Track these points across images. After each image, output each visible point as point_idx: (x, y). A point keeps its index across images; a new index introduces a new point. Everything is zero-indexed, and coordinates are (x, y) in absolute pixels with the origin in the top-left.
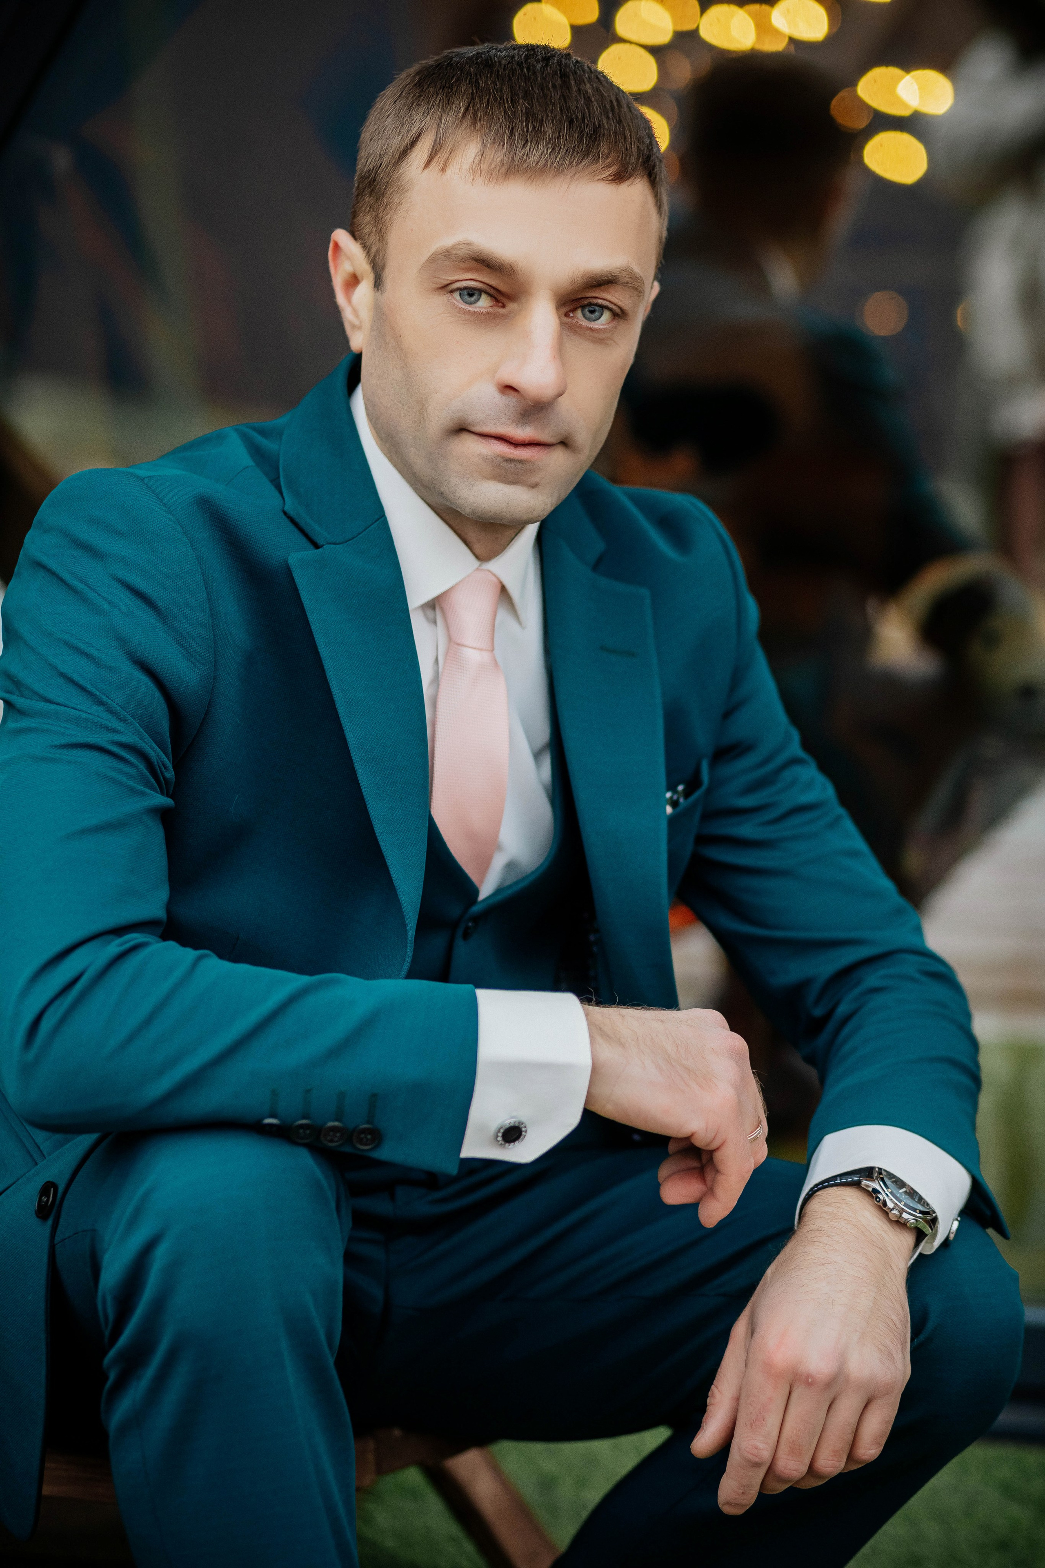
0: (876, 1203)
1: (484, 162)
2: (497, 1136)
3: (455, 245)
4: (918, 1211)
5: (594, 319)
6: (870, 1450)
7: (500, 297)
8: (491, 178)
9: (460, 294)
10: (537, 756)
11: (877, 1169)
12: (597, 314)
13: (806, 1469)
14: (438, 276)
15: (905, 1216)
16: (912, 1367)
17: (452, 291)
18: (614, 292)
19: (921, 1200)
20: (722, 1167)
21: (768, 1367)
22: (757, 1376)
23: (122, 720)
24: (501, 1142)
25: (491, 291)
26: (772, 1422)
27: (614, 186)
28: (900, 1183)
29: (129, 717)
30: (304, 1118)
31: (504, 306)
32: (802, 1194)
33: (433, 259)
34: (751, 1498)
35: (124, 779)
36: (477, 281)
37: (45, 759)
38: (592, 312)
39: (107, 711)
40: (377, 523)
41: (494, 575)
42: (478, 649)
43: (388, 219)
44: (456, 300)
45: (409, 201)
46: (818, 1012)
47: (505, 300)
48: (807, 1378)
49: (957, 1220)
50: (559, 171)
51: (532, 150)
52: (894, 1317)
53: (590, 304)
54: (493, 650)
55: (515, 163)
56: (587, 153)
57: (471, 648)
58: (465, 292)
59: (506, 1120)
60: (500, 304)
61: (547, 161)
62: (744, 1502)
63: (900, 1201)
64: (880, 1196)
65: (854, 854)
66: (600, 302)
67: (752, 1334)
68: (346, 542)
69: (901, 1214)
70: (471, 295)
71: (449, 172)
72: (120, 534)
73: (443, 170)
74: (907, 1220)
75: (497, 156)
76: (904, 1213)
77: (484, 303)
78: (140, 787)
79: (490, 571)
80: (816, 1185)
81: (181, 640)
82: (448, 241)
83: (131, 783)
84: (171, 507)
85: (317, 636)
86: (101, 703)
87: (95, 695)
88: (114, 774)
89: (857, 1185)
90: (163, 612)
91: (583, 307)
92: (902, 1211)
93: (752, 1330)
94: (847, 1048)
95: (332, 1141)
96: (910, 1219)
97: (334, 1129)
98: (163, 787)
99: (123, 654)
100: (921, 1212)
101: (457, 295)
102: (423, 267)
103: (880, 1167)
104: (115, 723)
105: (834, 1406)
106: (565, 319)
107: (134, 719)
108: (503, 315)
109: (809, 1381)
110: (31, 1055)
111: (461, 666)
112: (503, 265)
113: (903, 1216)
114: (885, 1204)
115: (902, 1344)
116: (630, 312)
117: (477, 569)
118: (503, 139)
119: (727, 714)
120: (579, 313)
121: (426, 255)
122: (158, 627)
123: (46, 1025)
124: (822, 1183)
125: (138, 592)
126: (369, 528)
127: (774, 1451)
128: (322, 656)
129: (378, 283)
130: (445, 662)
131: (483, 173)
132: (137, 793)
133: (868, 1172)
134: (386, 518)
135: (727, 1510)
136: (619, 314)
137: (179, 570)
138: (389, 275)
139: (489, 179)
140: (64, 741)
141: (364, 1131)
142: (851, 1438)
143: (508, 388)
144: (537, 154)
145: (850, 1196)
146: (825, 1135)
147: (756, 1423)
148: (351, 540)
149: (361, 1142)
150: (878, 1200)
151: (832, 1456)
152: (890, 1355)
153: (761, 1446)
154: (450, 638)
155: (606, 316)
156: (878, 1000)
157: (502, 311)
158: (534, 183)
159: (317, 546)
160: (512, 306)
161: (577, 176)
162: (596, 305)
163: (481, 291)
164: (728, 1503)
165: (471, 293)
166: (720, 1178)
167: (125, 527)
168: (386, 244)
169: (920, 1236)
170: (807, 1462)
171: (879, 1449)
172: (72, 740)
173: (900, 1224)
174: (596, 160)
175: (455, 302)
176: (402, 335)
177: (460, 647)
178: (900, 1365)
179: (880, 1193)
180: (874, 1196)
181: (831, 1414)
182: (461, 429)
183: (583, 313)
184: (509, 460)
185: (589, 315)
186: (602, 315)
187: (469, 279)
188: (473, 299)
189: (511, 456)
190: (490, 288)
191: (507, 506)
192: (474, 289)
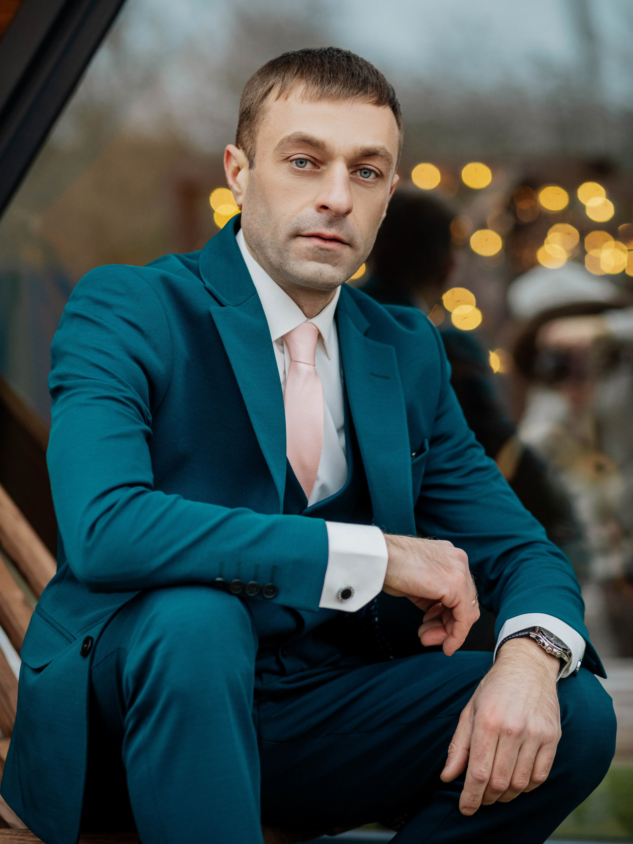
0: (538, 644)
1: (308, 92)
2: (338, 595)
3: (293, 134)
4: (561, 648)
5: (366, 177)
6: (542, 774)
7: (317, 163)
8: (312, 100)
9: (296, 163)
10: (338, 431)
11: (538, 628)
12: (368, 174)
13: (508, 785)
14: (284, 152)
15: (555, 650)
16: (562, 731)
17: (291, 161)
18: (377, 161)
19: (562, 643)
20: (457, 617)
21: (486, 726)
22: (479, 732)
23: (126, 386)
24: (341, 598)
25: (312, 160)
26: (489, 756)
27: (376, 107)
28: (551, 635)
29: (130, 385)
30: (237, 578)
31: (319, 168)
32: (497, 645)
33: (281, 143)
34: (477, 803)
35: (130, 415)
36: (305, 154)
37: (86, 405)
38: (365, 173)
39: (118, 381)
40: (253, 296)
41: (315, 326)
42: (307, 364)
43: (257, 129)
44: (293, 165)
45: (268, 117)
46: (493, 577)
47: (319, 165)
48: (508, 731)
49: (580, 661)
50: (346, 97)
51: (333, 86)
52: (552, 703)
53: (364, 169)
54: (314, 366)
55: (324, 92)
56: (361, 89)
57: (303, 363)
58: (298, 161)
59: (342, 586)
60: (317, 167)
61: (340, 91)
62: (474, 806)
63: (552, 643)
64: (541, 640)
65: (507, 493)
66: (370, 167)
67: (475, 713)
68: (238, 306)
69: (552, 650)
70: (301, 163)
71: (289, 99)
72: (120, 294)
73: (286, 99)
74: (555, 653)
75: (315, 90)
76: (554, 649)
77: (309, 166)
78: (136, 419)
79: (312, 323)
80: (505, 639)
81: (155, 348)
82: (289, 133)
83: (133, 418)
84: (148, 281)
85: (227, 348)
86: (114, 377)
87: (112, 373)
88: (123, 412)
89: (528, 636)
90: (145, 333)
91: (361, 170)
92: (553, 648)
93: (475, 711)
94: (513, 585)
95: (251, 593)
96: (557, 653)
97: (253, 585)
98: (147, 423)
99: (125, 353)
100: (563, 649)
101: (294, 163)
102: (276, 149)
103: (540, 626)
104: (122, 388)
105: (523, 748)
106: (351, 176)
107: (132, 386)
108: (319, 173)
109: (509, 733)
110: (90, 544)
111: (298, 373)
112: (318, 143)
113: (554, 650)
114: (544, 644)
115: (556, 716)
116: (384, 174)
117: (305, 322)
118: (317, 80)
119: (437, 419)
120: (358, 173)
121: (278, 142)
122: (142, 341)
123: (99, 527)
124: (508, 637)
125: (132, 323)
126: (249, 299)
127: (490, 775)
128: (229, 358)
129: (251, 165)
130: (289, 372)
131: (307, 98)
132: (136, 423)
133: (533, 629)
134: (257, 294)
135: (465, 812)
136: (380, 175)
137: (153, 311)
138: (257, 160)
139: (311, 101)
140: (96, 395)
141: (268, 587)
142: (532, 766)
143: (324, 207)
144: (335, 89)
145: (525, 642)
146: (506, 620)
147: (480, 758)
148: (239, 305)
149: (267, 593)
150: (540, 642)
151: (522, 777)
152: (551, 721)
153: (484, 770)
154: (291, 360)
155: (373, 175)
156: (526, 564)
157: (318, 170)
158: (334, 102)
159: (222, 305)
160: (323, 168)
161: (355, 100)
162: (367, 169)
163: (306, 160)
164: (465, 807)
165: (301, 162)
166: (457, 624)
167: (123, 291)
168: (256, 143)
169: (562, 663)
170: (509, 780)
171: (547, 774)
172: (100, 395)
173: (551, 655)
174: (366, 92)
175: (293, 166)
176: (265, 188)
177: (297, 363)
178: (556, 727)
179: (541, 639)
180: (537, 641)
181: (520, 753)
182: (297, 235)
183: (360, 173)
184: (322, 249)
185: (363, 175)
186: (370, 175)
187: (300, 153)
188: (302, 165)
189: (323, 247)
190: (311, 158)
191: (321, 275)
192: (303, 159)
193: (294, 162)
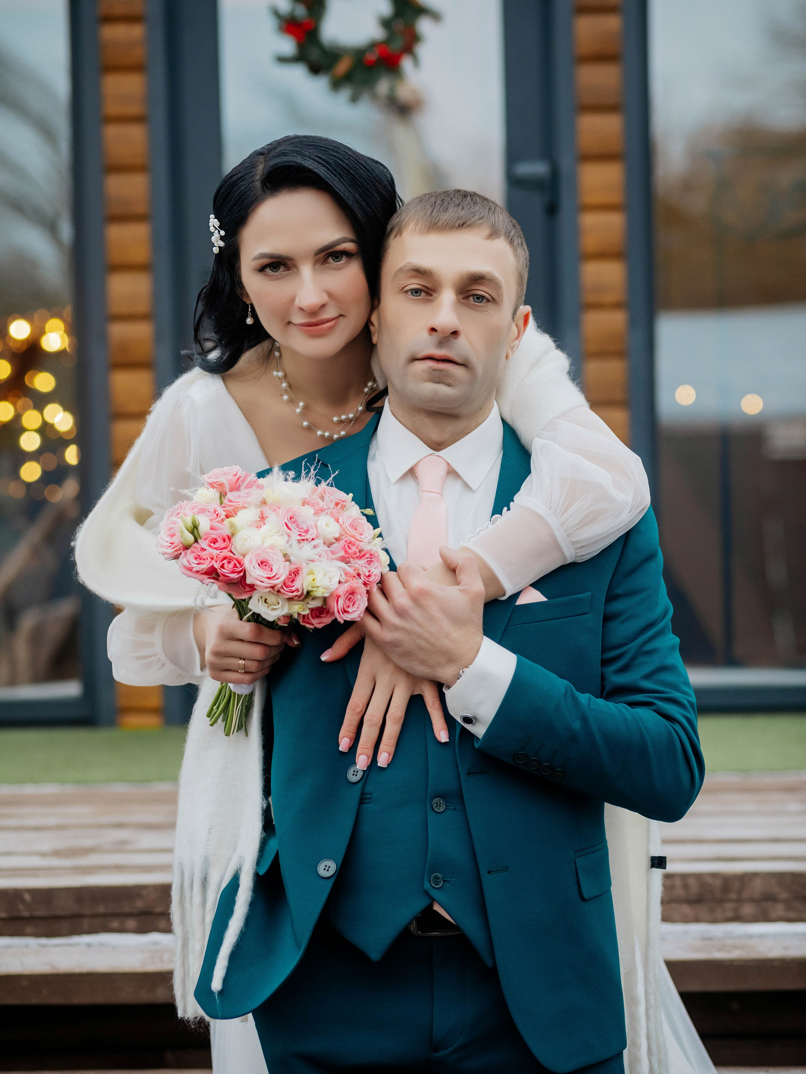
7: (429, 291)
9: (411, 293)
12: (480, 300)
14: (399, 283)
17: (407, 291)
25: (424, 289)
31: (432, 295)
33: (396, 275)
36: (417, 284)
44: (409, 295)
47: (432, 293)
54: (442, 494)
58: (413, 291)
60: (430, 295)
70: (417, 292)
77: (423, 295)
82: (402, 265)
108: (433, 300)
116: (497, 299)
120: (471, 298)
121: (393, 274)
136: (491, 300)
143: (433, 330)
157: (431, 298)
160: (435, 295)
162: (477, 294)
163: (421, 290)
182: (414, 359)
183: (473, 298)
184: (435, 370)
185: (476, 300)
186: (483, 300)
187: (414, 283)
188: (418, 294)
189: (435, 367)
190: (423, 287)
191: (436, 394)
192: (419, 289)
193: (409, 293)
